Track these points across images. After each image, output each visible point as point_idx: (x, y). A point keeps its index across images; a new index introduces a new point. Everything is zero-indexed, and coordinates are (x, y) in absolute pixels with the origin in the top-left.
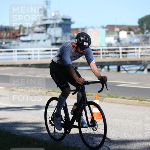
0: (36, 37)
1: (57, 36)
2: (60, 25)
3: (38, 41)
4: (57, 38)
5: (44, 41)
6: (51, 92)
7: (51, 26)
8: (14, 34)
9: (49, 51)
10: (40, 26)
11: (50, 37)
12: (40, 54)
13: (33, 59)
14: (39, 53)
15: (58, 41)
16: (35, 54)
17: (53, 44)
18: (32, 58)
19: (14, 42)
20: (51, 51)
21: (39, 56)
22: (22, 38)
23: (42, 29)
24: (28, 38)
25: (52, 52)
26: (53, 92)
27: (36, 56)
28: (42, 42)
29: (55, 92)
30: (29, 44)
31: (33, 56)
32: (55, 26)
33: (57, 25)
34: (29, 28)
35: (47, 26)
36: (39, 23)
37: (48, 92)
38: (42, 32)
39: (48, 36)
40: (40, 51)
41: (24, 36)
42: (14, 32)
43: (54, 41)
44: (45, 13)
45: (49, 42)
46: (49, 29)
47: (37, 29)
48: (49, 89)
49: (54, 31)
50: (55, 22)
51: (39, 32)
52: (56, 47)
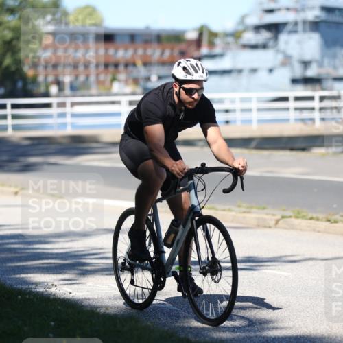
1: (307, 57)
2: (315, 26)
3: (254, 71)
4: (306, 64)
5: (271, 71)
6: (290, 217)
7: (289, 28)
8: (183, 53)
9: (286, 99)
10: (258, 28)
11: (287, 61)
12: (259, 110)
13: (239, 123)
14: (254, 105)
15: (312, 72)
16: (243, 110)
17: (295, 81)
18: (235, 121)
20: (291, 99)
21: (255, 116)
23: (265, 35)
24: (225, 63)
25: (291, 104)
26: (297, 217)
27: (246, 116)
28: (263, 75)
29: (304, 217)
30: (226, 80)
31: (237, 116)
32: (300, 27)
33: (307, 26)
34: (226, 35)
35: (276, 28)
37: (283, 217)
38: (264, 46)
39: (280, 57)
40: (259, 100)
41: (211, 56)
42: (183, 46)
43: (298, 72)
45: (284, 75)
46: (283, 37)
47: (249, 37)
48: (284, 210)
49: (299, 42)
51: (254, 47)
52: (305, 90)
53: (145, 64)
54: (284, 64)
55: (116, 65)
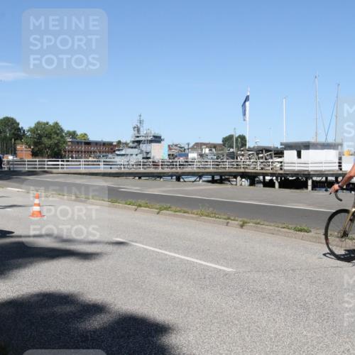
0: (129, 151)
3: (132, 155)
4: (147, 153)
5: (137, 155)
7: (143, 142)
8: (112, 149)
10: (134, 142)
11: (142, 152)
17: (143, 158)
19: (110, 156)
22: (117, 152)
23: (136, 144)
24: (123, 152)
28: (134, 156)
30: (123, 157)
32: (146, 142)
33: (148, 142)
34: (123, 144)
35: (139, 142)
36: (133, 140)
38: (135, 148)
39: (140, 151)
41: (119, 150)
42: (112, 147)
43: (145, 156)
44: (138, 130)
45: (140, 157)
46: (141, 145)
47: (131, 145)
49: (146, 147)
50: (146, 139)
51: (132, 148)
53: (100, 152)
54: (140, 153)
55: (91, 152)
